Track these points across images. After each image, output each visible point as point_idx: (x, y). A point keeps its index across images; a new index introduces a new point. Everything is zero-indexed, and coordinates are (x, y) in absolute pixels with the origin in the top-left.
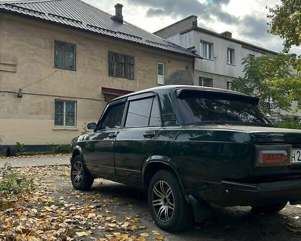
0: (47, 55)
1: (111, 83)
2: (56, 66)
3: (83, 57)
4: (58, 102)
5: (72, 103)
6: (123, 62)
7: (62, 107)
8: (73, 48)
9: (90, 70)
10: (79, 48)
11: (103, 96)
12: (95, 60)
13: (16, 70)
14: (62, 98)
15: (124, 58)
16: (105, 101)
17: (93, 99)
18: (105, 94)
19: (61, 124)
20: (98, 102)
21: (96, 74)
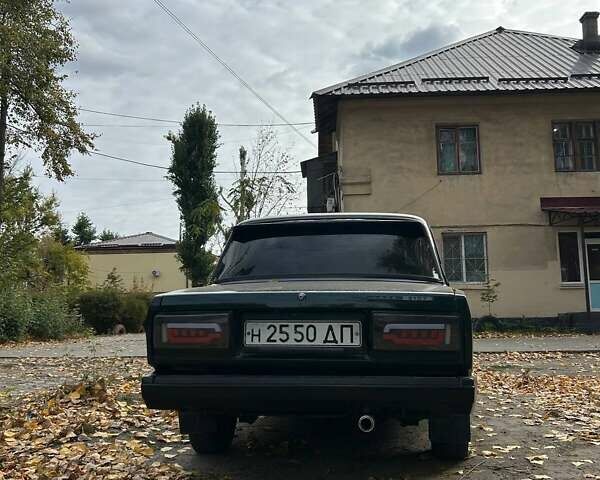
0: (424, 156)
1: (562, 186)
2: (441, 172)
3: (493, 143)
4: (449, 238)
5: (477, 237)
6: (592, 135)
7: (458, 246)
8: (472, 131)
9: (510, 168)
10: (485, 129)
11: (545, 216)
12: (521, 144)
13: (371, 190)
14: (455, 230)
15: (594, 127)
16: (551, 225)
17: (521, 225)
18: (550, 212)
19: (458, 278)
20: (533, 229)
21: (526, 173)
